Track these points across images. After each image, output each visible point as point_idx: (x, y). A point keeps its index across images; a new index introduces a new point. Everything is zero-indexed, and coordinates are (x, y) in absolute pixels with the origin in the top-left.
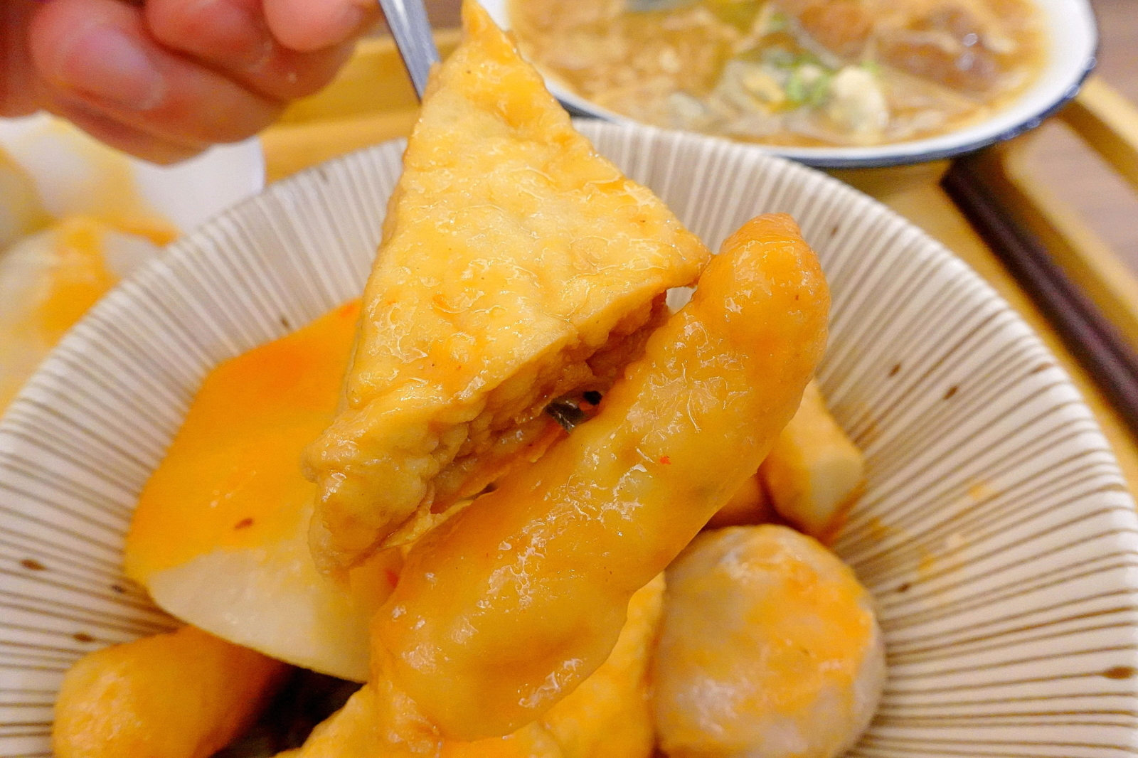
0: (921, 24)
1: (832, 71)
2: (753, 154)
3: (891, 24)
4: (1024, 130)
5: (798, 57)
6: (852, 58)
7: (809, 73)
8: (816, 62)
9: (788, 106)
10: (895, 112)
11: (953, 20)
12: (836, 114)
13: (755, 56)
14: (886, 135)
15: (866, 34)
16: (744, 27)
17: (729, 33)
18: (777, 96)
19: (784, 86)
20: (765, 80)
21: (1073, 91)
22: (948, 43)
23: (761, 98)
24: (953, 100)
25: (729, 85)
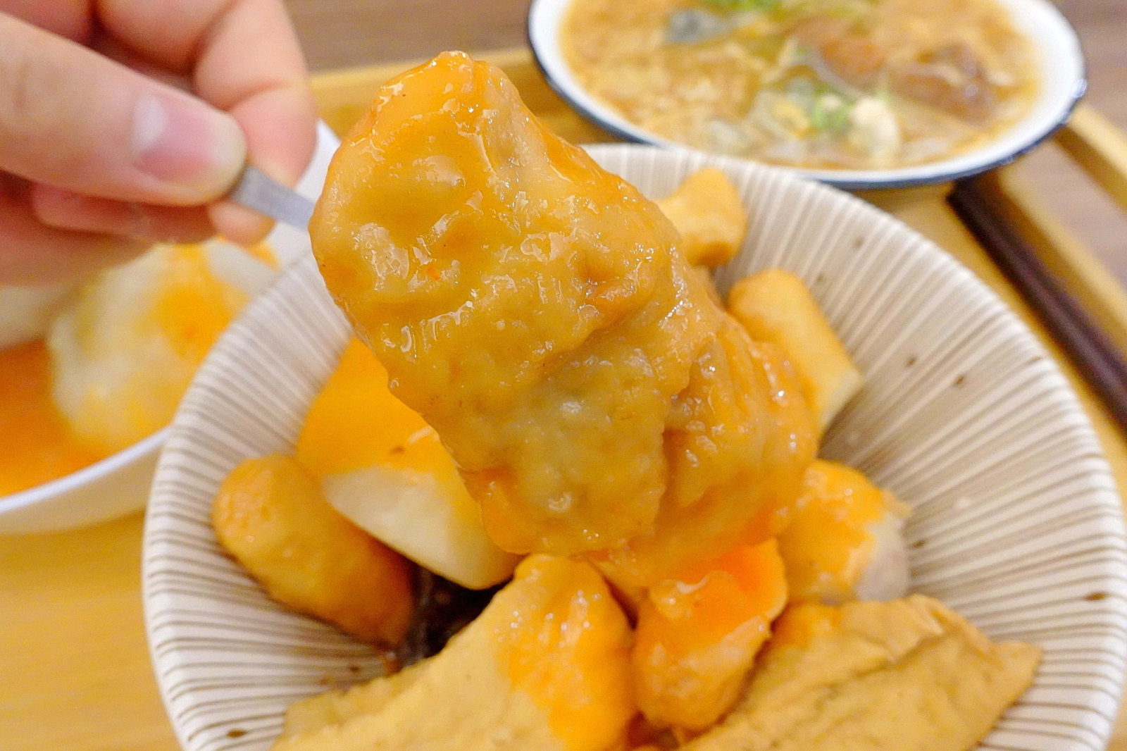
0: (928, 57)
1: (851, 102)
2: (786, 178)
3: (902, 57)
4: (1020, 154)
5: (820, 88)
6: (868, 88)
7: (830, 102)
8: (835, 92)
9: (812, 132)
10: (907, 137)
11: (954, 53)
12: (855, 139)
13: (782, 87)
14: (900, 158)
15: (879, 66)
16: (771, 58)
17: (758, 64)
18: (803, 123)
19: (809, 112)
20: (790, 108)
21: (1065, 118)
22: (952, 75)
23: (789, 124)
24: (957, 128)
25: (761, 113)
